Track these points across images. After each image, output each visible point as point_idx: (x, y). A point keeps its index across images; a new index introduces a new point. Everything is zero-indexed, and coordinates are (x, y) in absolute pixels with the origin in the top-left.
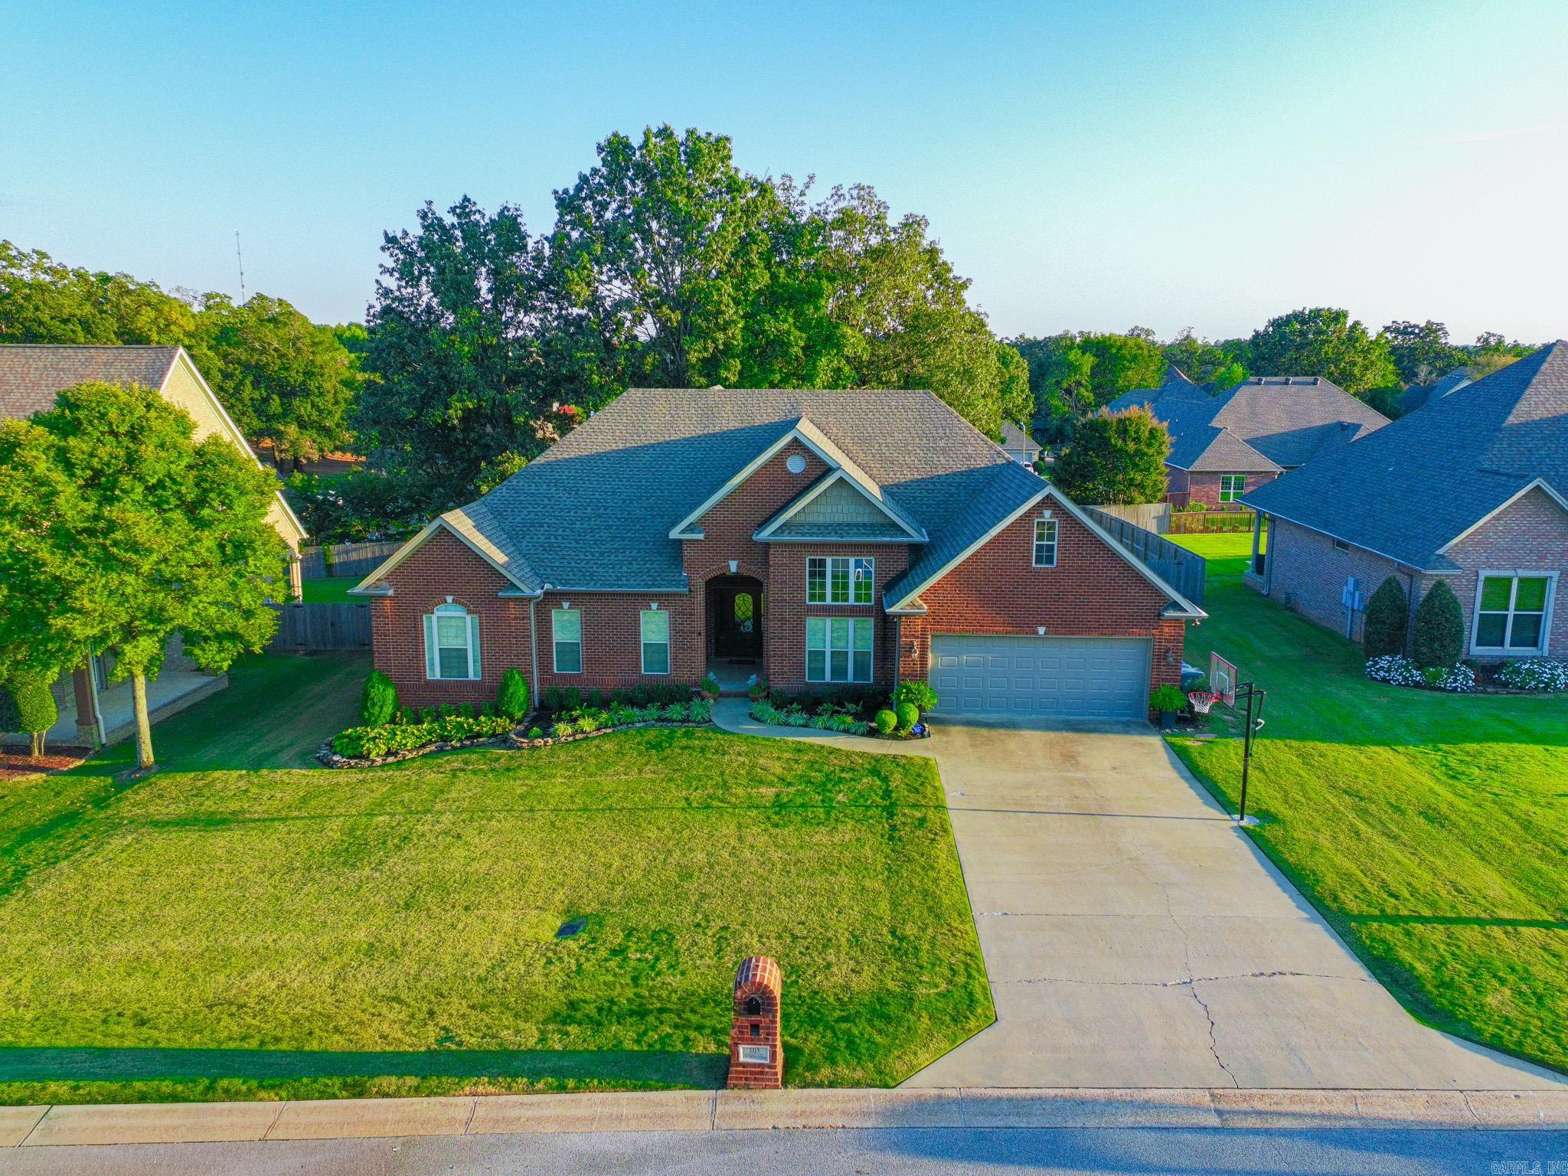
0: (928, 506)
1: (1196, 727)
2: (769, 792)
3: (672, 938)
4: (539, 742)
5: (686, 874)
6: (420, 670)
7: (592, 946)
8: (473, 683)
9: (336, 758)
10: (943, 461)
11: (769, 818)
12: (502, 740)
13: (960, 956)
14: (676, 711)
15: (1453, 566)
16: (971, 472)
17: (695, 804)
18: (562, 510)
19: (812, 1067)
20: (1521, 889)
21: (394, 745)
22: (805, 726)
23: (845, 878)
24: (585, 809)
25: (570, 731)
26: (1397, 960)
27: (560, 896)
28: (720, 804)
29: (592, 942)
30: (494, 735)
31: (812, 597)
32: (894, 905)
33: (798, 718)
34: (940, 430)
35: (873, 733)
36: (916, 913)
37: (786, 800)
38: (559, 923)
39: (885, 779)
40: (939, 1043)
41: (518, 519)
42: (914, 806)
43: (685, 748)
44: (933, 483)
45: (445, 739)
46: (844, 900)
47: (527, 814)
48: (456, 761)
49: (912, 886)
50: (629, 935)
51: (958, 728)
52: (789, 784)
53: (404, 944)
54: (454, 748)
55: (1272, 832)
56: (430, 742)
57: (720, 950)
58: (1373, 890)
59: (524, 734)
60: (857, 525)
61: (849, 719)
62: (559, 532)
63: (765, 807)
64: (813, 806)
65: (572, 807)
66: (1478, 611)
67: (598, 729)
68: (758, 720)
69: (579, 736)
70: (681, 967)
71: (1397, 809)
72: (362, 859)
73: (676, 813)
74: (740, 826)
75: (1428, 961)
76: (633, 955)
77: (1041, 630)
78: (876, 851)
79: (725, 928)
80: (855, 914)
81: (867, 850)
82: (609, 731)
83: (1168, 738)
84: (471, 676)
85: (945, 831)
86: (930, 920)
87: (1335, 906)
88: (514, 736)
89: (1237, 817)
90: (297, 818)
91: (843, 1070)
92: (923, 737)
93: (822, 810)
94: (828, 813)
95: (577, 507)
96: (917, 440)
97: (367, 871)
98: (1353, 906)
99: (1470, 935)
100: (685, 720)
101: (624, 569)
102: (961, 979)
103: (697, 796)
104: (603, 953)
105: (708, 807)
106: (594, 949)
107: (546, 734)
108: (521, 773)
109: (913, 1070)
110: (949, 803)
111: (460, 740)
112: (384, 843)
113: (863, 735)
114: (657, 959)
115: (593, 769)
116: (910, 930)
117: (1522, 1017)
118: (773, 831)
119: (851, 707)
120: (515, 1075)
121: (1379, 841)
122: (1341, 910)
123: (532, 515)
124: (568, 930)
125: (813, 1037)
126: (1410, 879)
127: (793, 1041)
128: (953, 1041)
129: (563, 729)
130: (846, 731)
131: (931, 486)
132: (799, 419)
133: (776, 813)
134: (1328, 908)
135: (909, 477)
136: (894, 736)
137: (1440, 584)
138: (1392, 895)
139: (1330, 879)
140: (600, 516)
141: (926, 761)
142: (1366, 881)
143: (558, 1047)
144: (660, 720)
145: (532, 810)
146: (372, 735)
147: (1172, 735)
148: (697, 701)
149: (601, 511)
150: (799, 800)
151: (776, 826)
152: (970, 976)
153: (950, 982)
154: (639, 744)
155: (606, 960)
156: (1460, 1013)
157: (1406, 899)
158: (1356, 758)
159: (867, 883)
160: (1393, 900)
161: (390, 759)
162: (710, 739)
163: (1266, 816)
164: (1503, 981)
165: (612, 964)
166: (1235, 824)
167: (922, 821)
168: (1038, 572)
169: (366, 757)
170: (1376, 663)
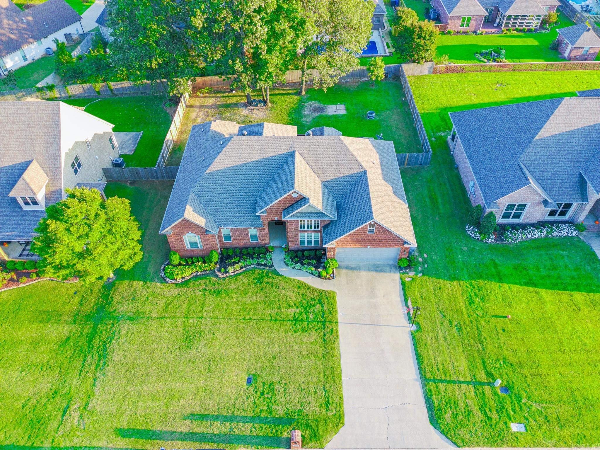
0: (337, 191)
1: (410, 269)
2: (292, 311)
3: (274, 388)
4: (225, 275)
5: (274, 358)
6: (184, 247)
7: (256, 390)
8: (201, 250)
9: (168, 280)
10: (343, 171)
11: (293, 328)
12: (213, 273)
13: (338, 398)
14: (262, 261)
15: (497, 207)
16: (351, 176)
17: (273, 319)
18: (219, 194)
19: (307, 443)
20: (468, 366)
21: (183, 276)
22: (300, 269)
23: (313, 361)
24: (244, 319)
25: (233, 270)
26: (431, 399)
27: (245, 366)
28: (280, 319)
29: (256, 388)
30: (211, 270)
31: (301, 228)
32: (325, 374)
33: (298, 266)
34: (343, 156)
35: (319, 276)
36: (329, 379)
37: (296, 317)
38: (246, 378)
39: (323, 306)
40: (333, 433)
41: (205, 199)
42: (330, 322)
43: (267, 283)
44: (339, 180)
45: (197, 272)
46: (313, 372)
47: (229, 321)
48: (202, 283)
49: (329, 366)
50: (264, 386)
51: (344, 271)
52: (297, 307)
53: (213, 388)
54: (200, 275)
55: (418, 336)
56: (193, 273)
57: (285, 394)
58: (434, 366)
59: (219, 271)
60: (314, 213)
61: (313, 269)
62: (220, 204)
63: (292, 321)
64: (304, 321)
65: (241, 318)
66: (504, 211)
67: (241, 269)
68: (286, 265)
69: (236, 273)
70: (277, 402)
71: (450, 322)
72: (192, 345)
73: (268, 322)
74: (286, 332)
75: (438, 399)
76: (266, 396)
77: (369, 247)
78: (320, 346)
79: (286, 384)
80: (315, 379)
81: (318, 346)
82: (244, 269)
83: (401, 275)
84: (200, 248)
85: (337, 336)
86: (332, 382)
87: (424, 374)
88: (217, 272)
89: (411, 325)
90: (167, 318)
91: (313, 444)
92: (333, 278)
93: (306, 323)
94: (308, 325)
95: (224, 193)
96: (335, 161)
97: (195, 352)
98: (428, 375)
99: (450, 387)
100: (265, 265)
101: (242, 219)
102: (338, 409)
103: (273, 313)
104: (259, 394)
105: (276, 320)
106: (256, 392)
107: (226, 272)
108: (223, 295)
109: (327, 443)
110: (339, 320)
111: (201, 272)
112: (195, 336)
113: (317, 276)
114: (271, 397)
115: (242, 293)
116: (327, 387)
117: (451, 423)
118: (295, 335)
119: (314, 262)
120: (248, 444)
121: (442, 340)
122: (425, 376)
123: (209, 197)
124: (249, 381)
125: (307, 432)
126: (444, 362)
127: (303, 434)
128: (336, 432)
129: (231, 269)
130: (312, 274)
131: (339, 182)
132: (294, 152)
133: (295, 324)
134: (422, 375)
135: (332, 178)
136: (325, 278)
137: (491, 213)
138: (438, 370)
139: (426, 361)
140: (231, 196)
141: (334, 293)
142: (434, 362)
143: (255, 434)
144: (259, 264)
145: (230, 319)
146: (176, 273)
147: (403, 273)
148: (268, 254)
149: (232, 194)
150: (300, 318)
151: (295, 332)
152: (340, 407)
153: (336, 410)
154: (254, 279)
155: (260, 397)
156: (439, 421)
157: (441, 372)
158: (448, 291)
159: (318, 363)
160: (437, 372)
161: (183, 280)
162: (274, 278)
163: (419, 326)
164: (451, 407)
165: (261, 399)
166: (409, 329)
167: (332, 330)
168: (368, 235)
169: (176, 280)
170: (469, 228)
